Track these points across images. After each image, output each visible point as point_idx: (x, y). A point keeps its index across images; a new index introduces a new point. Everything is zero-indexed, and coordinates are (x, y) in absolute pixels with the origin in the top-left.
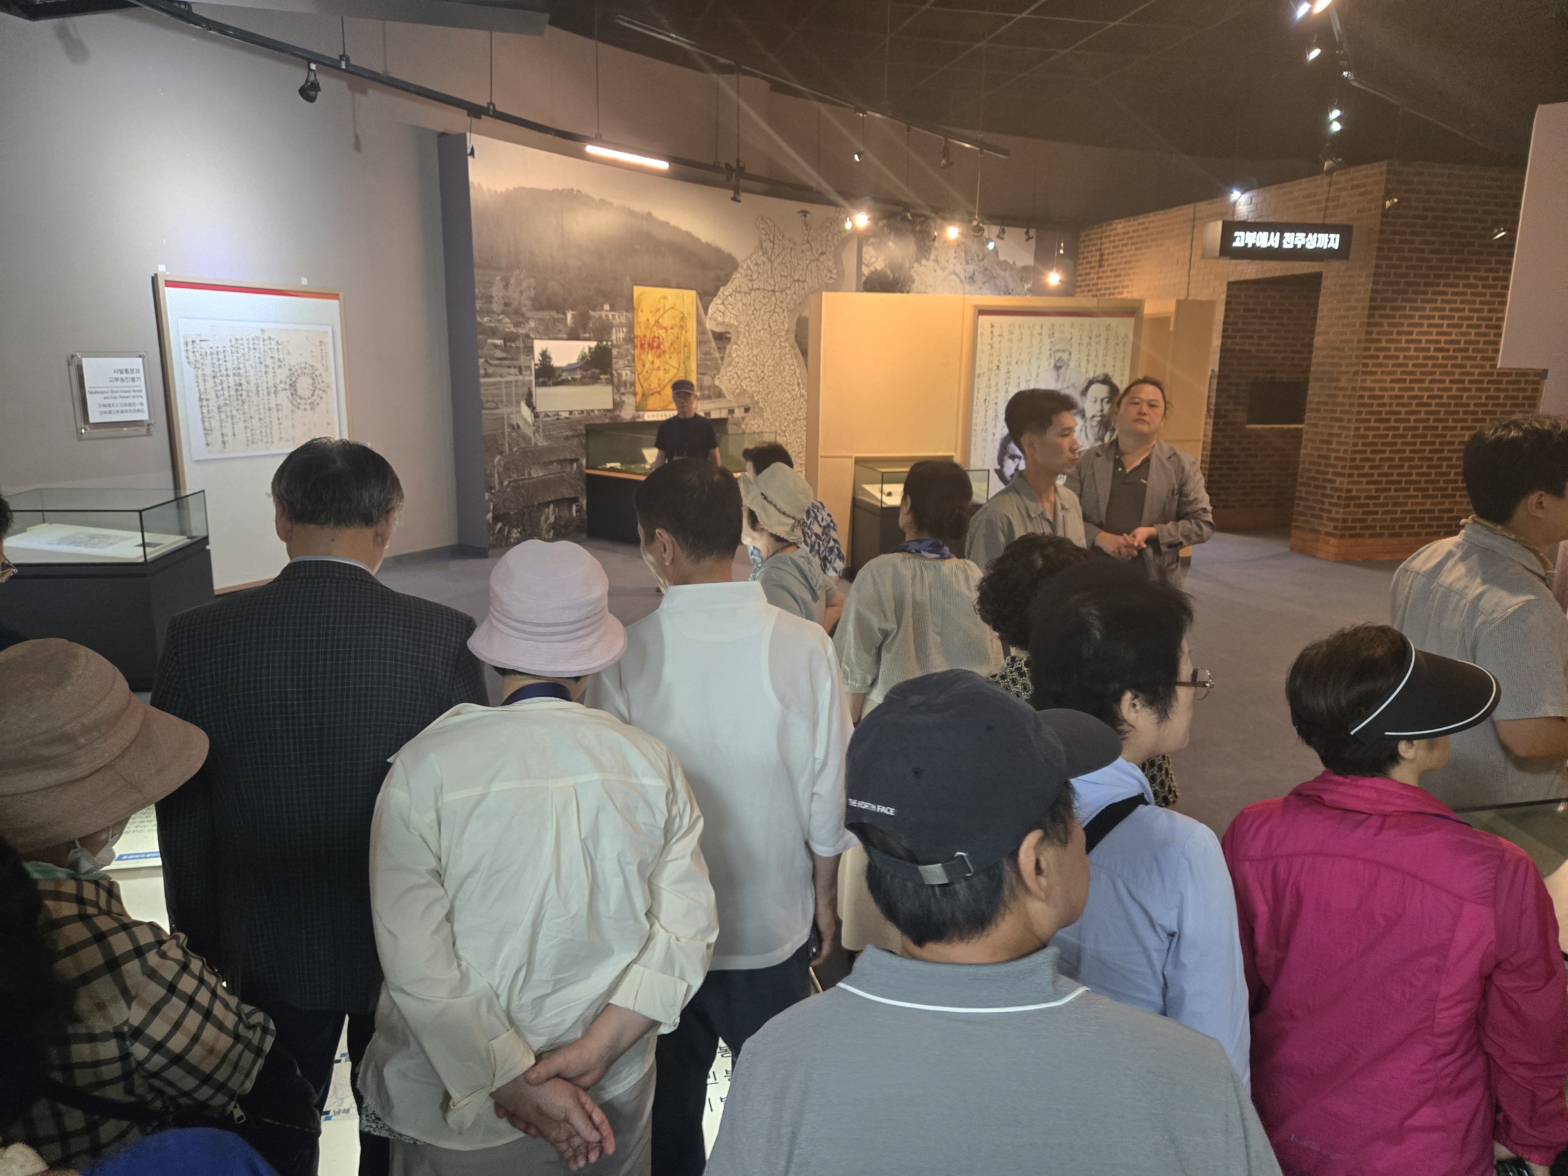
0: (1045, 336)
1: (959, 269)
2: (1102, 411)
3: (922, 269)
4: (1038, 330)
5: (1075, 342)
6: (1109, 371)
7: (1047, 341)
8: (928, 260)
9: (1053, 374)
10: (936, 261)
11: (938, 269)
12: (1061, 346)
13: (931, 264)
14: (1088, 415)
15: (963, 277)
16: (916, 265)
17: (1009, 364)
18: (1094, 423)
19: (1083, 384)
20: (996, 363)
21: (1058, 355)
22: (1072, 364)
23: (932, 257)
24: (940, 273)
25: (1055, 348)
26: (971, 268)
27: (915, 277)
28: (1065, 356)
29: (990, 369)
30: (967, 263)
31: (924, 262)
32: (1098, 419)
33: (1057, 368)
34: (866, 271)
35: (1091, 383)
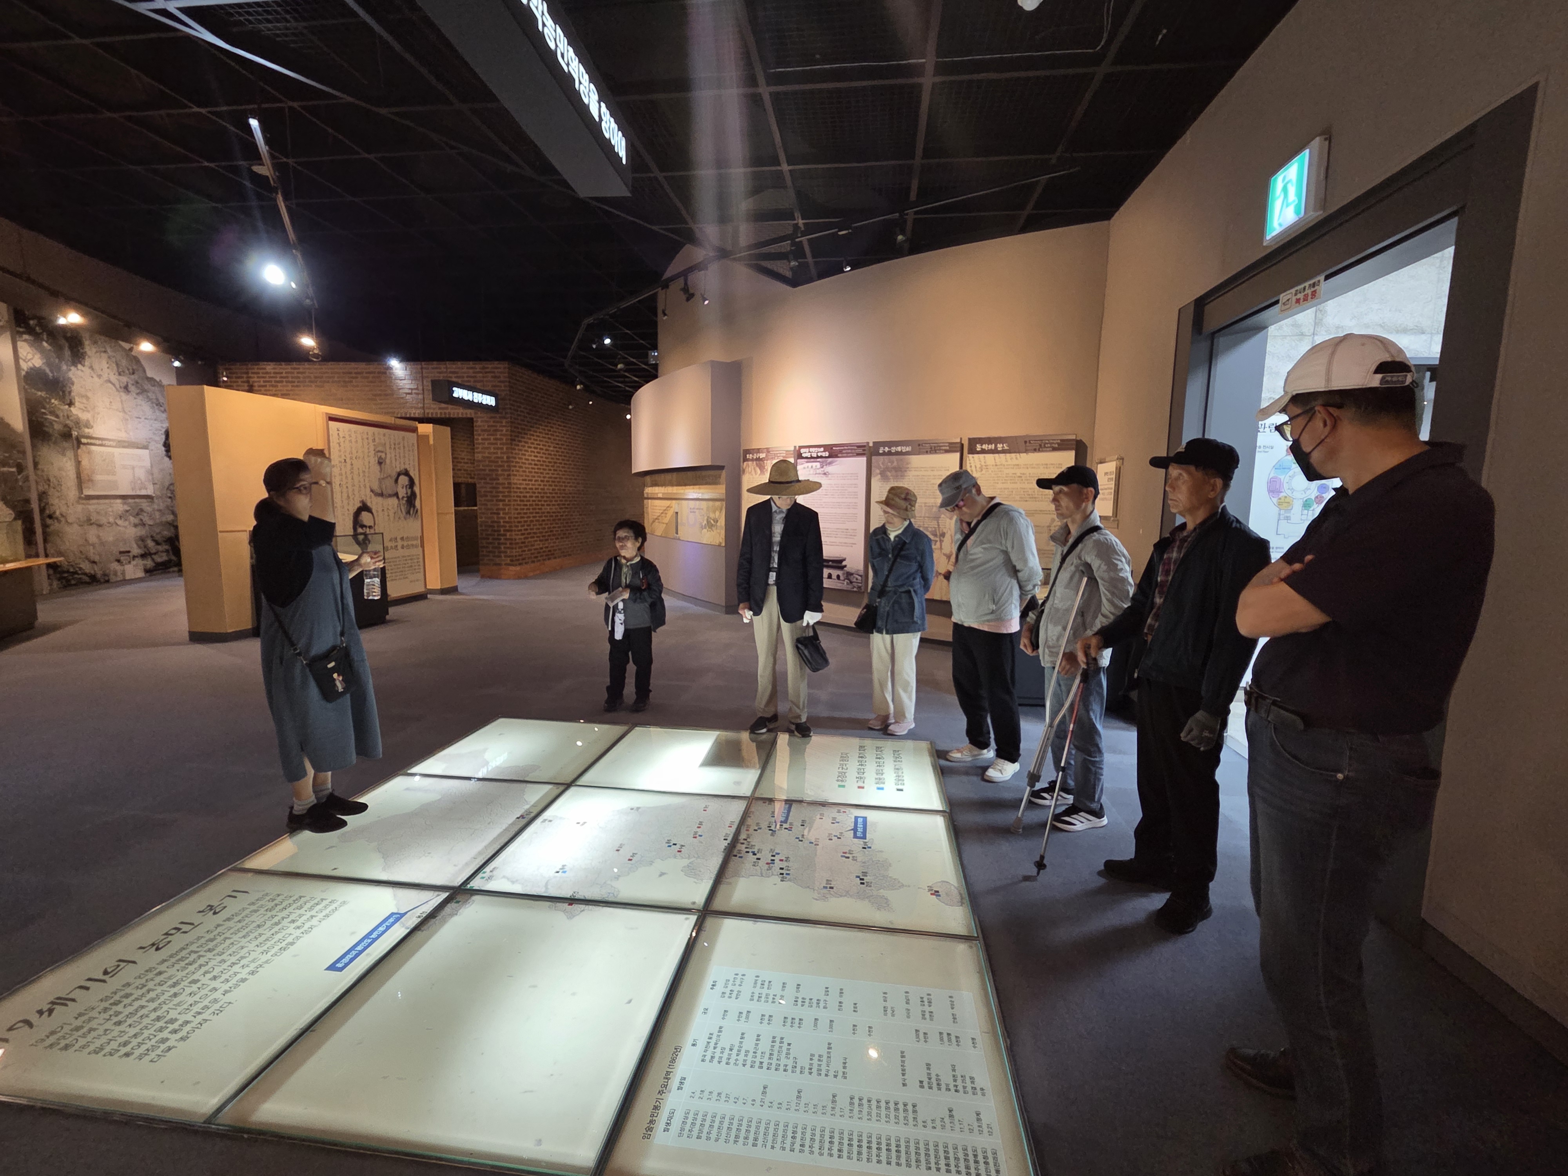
0: (370, 441)
1: (114, 378)
2: (407, 493)
3: (79, 373)
4: (365, 436)
5: (388, 446)
6: (407, 467)
7: (372, 444)
8: (84, 366)
9: (378, 467)
10: (91, 368)
11: (95, 376)
12: (380, 448)
13: (86, 370)
14: (400, 497)
15: (118, 386)
16: (73, 368)
17: (351, 458)
18: (404, 502)
19: (394, 475)
20: (343, 457)
21: (379, 454)
22: (388, 461)
23: (87, 363)
24: (96, 379)
25: (377, 450)
26: (124, 379)
27: (74, 379)
28: (383, 455)
29: (340, 462)
30: (120, 374)
31: (80, 366)
32: (405, 499)
33: (380, 463)
34: (24, 366)
35: (399, 474)
